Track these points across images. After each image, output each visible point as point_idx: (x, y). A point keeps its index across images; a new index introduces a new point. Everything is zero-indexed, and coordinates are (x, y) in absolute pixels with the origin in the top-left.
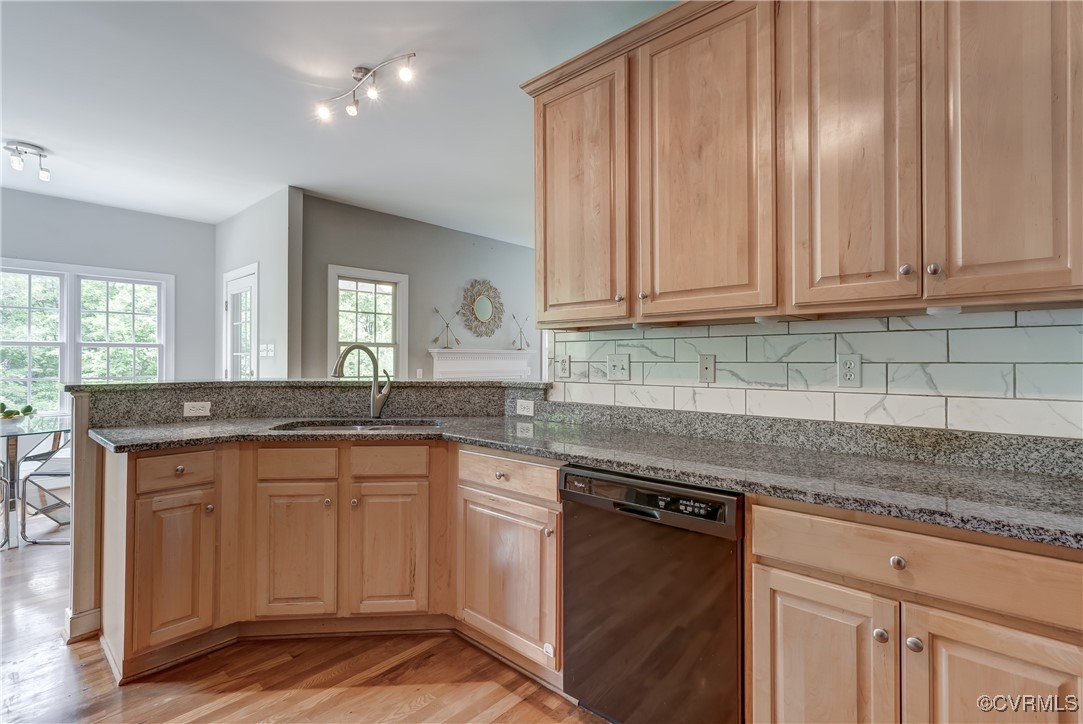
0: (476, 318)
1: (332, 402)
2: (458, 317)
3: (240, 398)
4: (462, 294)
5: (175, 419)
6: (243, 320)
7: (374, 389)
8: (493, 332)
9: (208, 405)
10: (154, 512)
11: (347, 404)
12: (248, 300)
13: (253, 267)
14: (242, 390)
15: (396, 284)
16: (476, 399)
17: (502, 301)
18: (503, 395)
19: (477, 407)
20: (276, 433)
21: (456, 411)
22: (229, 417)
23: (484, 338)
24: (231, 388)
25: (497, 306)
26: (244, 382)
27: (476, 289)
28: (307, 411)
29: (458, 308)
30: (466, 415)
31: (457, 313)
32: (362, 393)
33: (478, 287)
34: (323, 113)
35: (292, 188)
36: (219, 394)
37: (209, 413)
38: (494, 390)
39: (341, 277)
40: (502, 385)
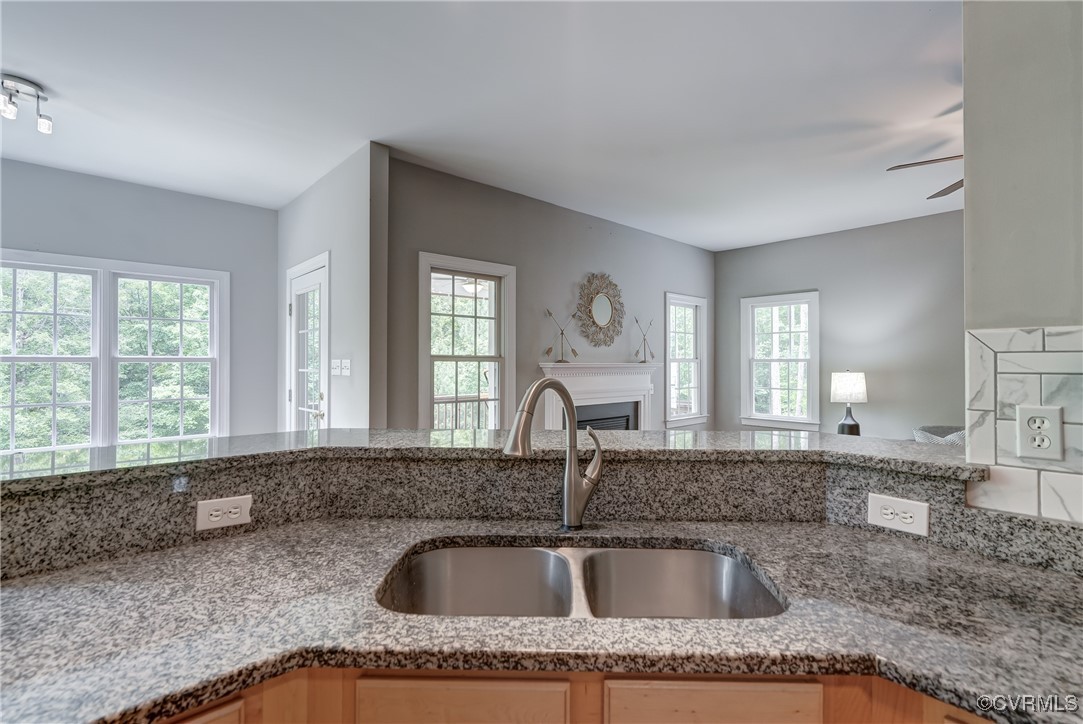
0: (594, 323)
1: (481, 489)
2: (573, 322)
3: (309, 480)
4: (577, 292)
5: (178, 538)
6: (310, 327)
7: (570, 466)
8: (612, 339)
9: (246, 501)
11: (509, 494)
12: (317, 303)
13: (323, 258)
14: (312, 465)
15: (500, 278)
16: (768, 487)
17: (621, 300)
18: (822, 478)
19: (769, 502)
21: (726, 510)
22: (288, 520)
23: (603, 348)
24: (291, 464)
25: (618, 306)
26: (314, 450)
27: (594, 286)
28: (433, 506)
29: (574, 309)
30: (745, 519)
31: (574, 316)
33: (596, 282)
35: (374, 144)
36: (267, 476)
37: (247, 519)
38: (803, 468)
39: (435, 269)
40: (826, 458)
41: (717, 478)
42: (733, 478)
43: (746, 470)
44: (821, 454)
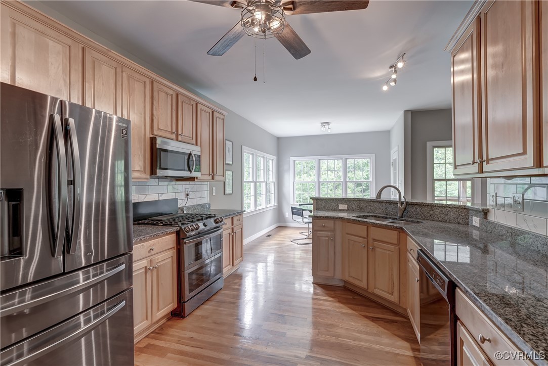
3: (357, 204)
5: (336, 210)
7: (399, 205)
9: (346, 206)
10: (318, 236)
11: (391, 210)
13: (397, 148)
14: (357, 201)
16: (451, 214)
18: (467, 213)
19: (452, 218)
20: (355, 218)
21: (440, 219)
22: (353, 211)
24: (354, 200)
32: (393, 206)
34: (385, 88)
35: (405, 111)
36: (350, 202)
37: (346, 209)
38: (461, 210)
39: (434, 147)
40: (466, 207)
41: (438, 210)
42: (442, 211)
43: (445, 209)
44: (465, 206)
